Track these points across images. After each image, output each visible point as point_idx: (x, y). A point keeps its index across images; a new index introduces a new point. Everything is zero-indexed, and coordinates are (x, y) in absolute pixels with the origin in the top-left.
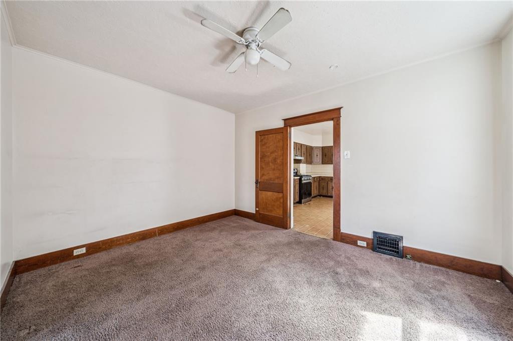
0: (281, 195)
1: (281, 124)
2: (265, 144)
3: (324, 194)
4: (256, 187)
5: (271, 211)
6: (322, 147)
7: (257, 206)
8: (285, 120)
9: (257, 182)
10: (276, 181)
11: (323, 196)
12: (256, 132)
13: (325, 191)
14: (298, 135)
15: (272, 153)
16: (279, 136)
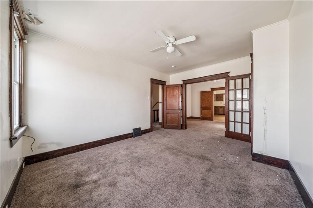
0: (210, 111)
1: (210, 90)
2: (204, 95)
3: (217, 113)
4: (201, 109)
5: (206, 116)
6: (216, 94)
7: (201, 114)
8: (211, 89)
9: (201, 107)
10: (209, 107)
11: (217, 114)
12: (201, 92)
13: (218, 112)
14: (215, 92)
15: (207, 98)
16: (210, 93)
